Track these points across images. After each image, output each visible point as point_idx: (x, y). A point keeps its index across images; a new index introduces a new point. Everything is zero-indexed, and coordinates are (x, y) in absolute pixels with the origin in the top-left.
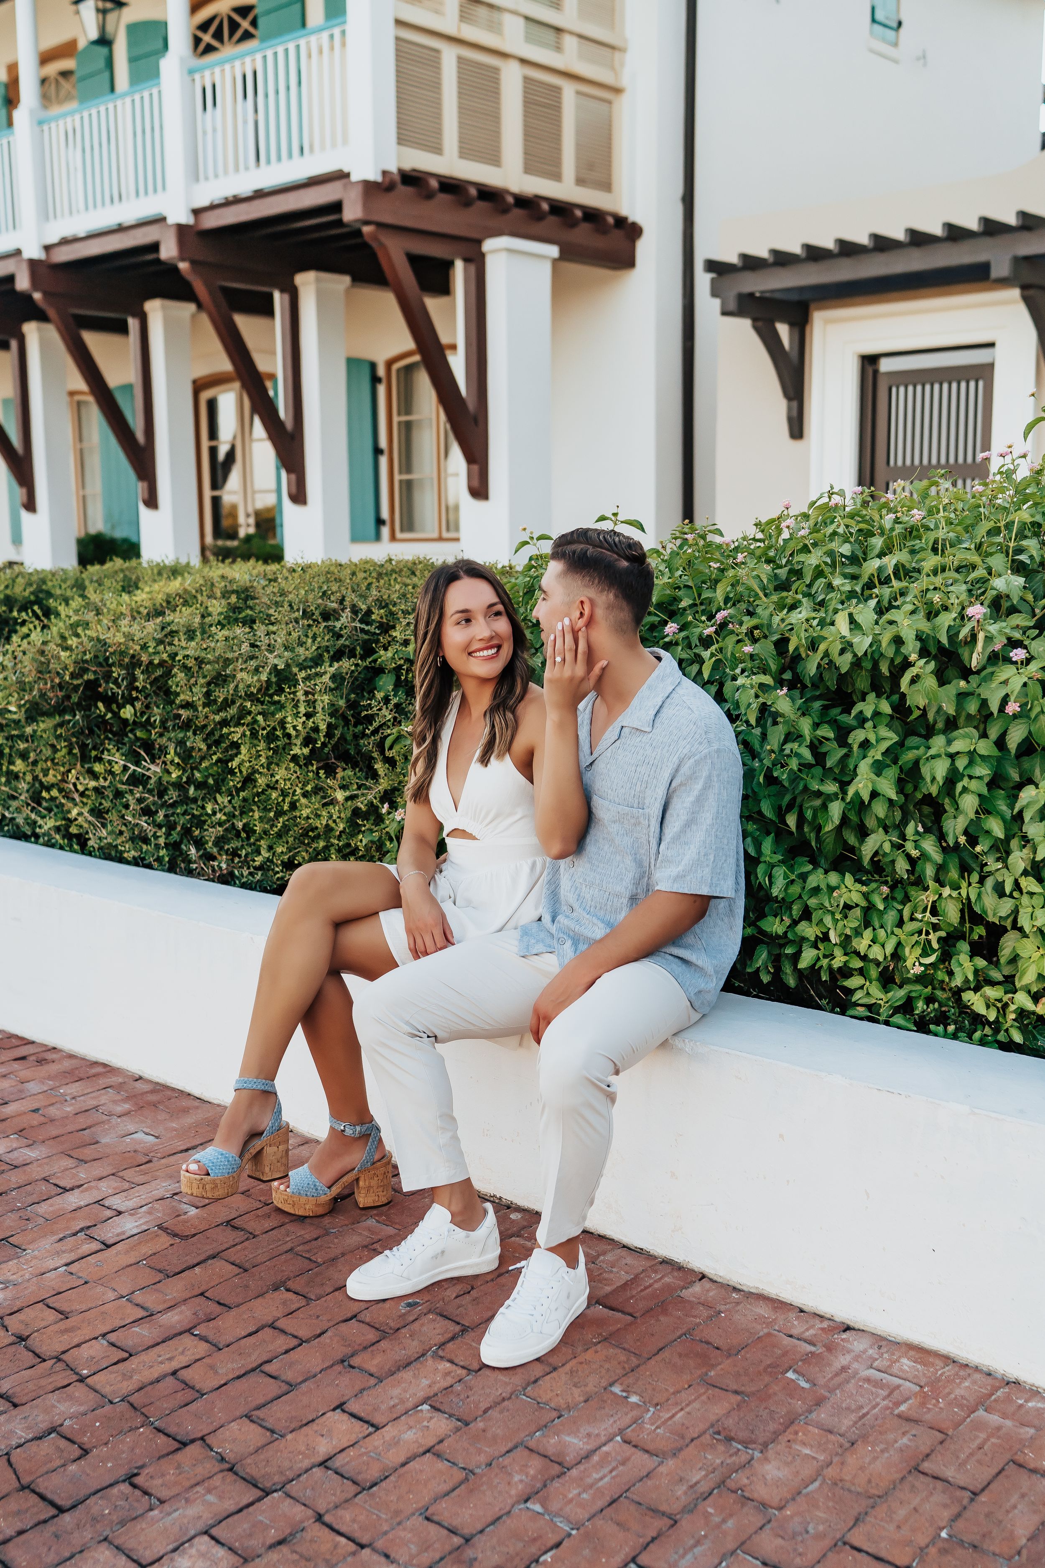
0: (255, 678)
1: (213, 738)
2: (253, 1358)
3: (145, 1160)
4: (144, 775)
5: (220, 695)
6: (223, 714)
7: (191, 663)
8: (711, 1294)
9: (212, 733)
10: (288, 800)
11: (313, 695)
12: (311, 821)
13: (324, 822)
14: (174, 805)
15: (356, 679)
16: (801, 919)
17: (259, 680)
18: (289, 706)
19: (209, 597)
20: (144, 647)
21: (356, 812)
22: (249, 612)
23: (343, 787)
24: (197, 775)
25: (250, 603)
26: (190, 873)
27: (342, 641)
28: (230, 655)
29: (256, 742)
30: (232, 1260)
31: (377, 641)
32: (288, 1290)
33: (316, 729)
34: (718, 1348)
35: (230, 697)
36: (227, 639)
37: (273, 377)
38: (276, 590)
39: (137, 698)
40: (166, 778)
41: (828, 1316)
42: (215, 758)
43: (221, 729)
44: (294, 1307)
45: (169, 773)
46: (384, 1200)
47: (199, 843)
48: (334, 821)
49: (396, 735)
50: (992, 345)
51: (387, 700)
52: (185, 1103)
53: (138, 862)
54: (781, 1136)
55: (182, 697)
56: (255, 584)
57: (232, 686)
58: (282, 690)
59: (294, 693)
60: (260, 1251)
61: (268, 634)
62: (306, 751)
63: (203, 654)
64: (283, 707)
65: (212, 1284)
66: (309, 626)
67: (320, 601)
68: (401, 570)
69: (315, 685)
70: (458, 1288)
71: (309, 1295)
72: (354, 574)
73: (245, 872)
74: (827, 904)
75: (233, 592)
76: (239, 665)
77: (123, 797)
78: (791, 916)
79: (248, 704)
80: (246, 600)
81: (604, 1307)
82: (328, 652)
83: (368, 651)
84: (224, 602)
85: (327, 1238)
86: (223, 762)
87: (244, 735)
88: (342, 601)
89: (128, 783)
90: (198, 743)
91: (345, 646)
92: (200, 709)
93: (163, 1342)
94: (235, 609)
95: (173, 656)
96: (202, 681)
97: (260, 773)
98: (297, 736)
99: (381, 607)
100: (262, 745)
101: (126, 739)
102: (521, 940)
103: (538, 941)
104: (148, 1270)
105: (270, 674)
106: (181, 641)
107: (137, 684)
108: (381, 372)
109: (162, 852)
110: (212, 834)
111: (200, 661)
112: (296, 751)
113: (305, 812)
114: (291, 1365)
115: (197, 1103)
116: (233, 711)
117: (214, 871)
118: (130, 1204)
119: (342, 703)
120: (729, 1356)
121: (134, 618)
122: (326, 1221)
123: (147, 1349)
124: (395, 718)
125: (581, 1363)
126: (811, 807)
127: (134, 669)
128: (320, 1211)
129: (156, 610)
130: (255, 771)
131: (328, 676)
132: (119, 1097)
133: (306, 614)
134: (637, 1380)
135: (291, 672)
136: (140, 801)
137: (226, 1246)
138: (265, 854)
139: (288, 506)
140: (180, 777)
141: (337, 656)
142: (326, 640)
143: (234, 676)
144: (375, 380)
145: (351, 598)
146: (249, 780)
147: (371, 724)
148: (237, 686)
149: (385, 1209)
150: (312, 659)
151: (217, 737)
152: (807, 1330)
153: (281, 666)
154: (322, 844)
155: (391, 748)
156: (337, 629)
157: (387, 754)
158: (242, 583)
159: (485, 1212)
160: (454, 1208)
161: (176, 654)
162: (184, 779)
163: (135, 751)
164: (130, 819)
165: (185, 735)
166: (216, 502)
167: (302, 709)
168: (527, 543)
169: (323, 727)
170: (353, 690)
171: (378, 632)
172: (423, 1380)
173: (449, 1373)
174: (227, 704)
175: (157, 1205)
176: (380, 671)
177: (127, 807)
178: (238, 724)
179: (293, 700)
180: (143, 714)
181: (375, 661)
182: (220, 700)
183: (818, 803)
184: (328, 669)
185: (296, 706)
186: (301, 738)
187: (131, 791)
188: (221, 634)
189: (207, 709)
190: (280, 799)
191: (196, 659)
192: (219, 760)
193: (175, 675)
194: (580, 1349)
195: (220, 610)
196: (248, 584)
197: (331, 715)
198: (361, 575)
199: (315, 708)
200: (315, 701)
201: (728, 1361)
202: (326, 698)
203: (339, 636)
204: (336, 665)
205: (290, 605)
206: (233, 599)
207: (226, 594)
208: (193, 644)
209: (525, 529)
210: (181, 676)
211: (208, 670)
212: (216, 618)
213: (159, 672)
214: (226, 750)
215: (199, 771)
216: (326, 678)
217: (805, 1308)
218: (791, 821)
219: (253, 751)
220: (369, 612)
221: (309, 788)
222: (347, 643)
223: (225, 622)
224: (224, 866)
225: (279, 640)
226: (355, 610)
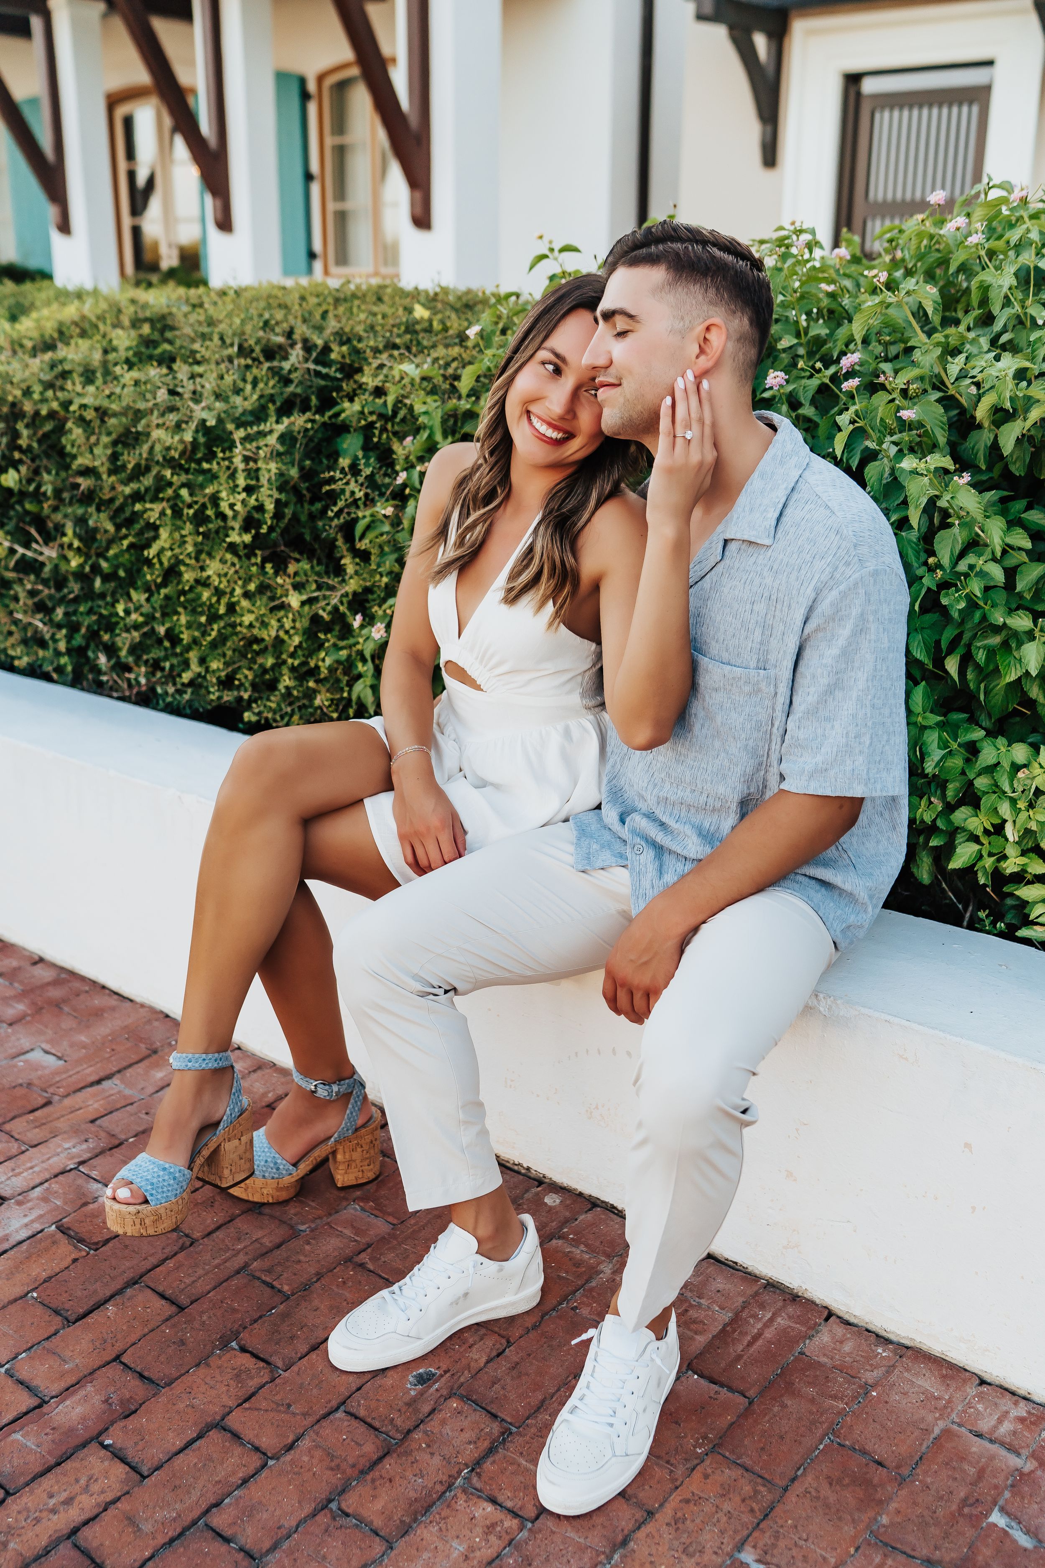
0: (177, 438)
1: (123, 516)
2: (195, 1495)
3: (41, 1101)
4: (36, 560)
5: (130, 459)
6: (134, 486)
7: (90, 415)
8: (847, 1347)
9: (121, 509)
10: (224, 601)
11: (256, 461)
12: (255, 631)
13: (273, 633)
14: (76, 600)
15: (311, 439)
16: (961, 803)
17: (182, 441)
18: (223, 477)
19: (114, 326)
20: (27, 392)
21: (315, 619)
22: (166, 346)
23: (298, 587)
24: (104, 565)
25: (169, 335)
26: (99, 688)
27: (291, 389)
28: (141, 405)
29: (179, 523)
30: (160, 1289)
31: (339, 389)
32: (243, 1350)
33: (260, 508)
34: (880, 1463)
35: (143, 462)
36: (137, 383)
37: (193, 91)
38: (202, 318)
39: (21, 461)
40: (63, 567)
41: (1022, 1392)
42: (126, 543)
43: (133, 504)
44: (253, 1384)
45: (68, 561)
46: (371, 1175)
47: (111, 650)
48: (287, 632)
49: (368, 520)
50: (990, 63)
51: (354, 470)
52: (98, 1001)
53: (34, 672)
54: (967, 1145)
55: (80, 461)
56: (174, 310)
57: (146, 447)
58: (214, 455)
59: (230, 459)
60: (200, 1272)
61: (192, 377)
62: (247, 538)
63: (106, 403)
64: (215, 477)
65: (133, 1338)
66: (248, 367)
67: (261, 333)
68: (364, 296)
69: (258, 448)
70: (490, 1343)
71: (273, 1359)
72: (303, 298)
73: (171, 689)
74: (1007, 788)
75: (146, 320)
76: (155, 419)
77: (10, 588)
78: (944, 796)
79: (168, 473)
80: (162, 331)
81: (701, 1376)
82: (274, 403)
83: (327, 402)
84: (133, 333)
85: (293, 1244)
86: (138, 548)
87: (163, 513)
88: (289, 334)
89: (16, 569)
90: (103, 522)
91: (295, 395)
92: (105, 477)
93: (58, 1464)
94: (149, 343)
95: (66, 404)
96: (105, 439)
97: (187, 565)
98: (235, 517)
99: (342, 344)
100: (189, 527)
101: (12, 513)
102: (578, 845)
103: (603, 847)
104: (39, 1310)
105: (197, 431)
106: (74, 385)
107: (20, 442)
108: (312, 87)
109: (64, 660)
110: (124, 640)
111: (102, 413)
112: (234, 537)
113: (247, 619)
114: (250, 1512)
115: (113, 1001)
116: (148, 481)
117: (130, 686)
118: (19, 1183)
119: (294, 472)
120: (901, 1481)
121: (15, 352)
122: (292, 1210)
123: (33, 1479)
124: (366, 495)
125: (687, 1501)
126: (984, 647)
127: (16, 422)
128: (284, 1195)
129: (45, 343)
130: (180, 562)
131: (276, 435)
132: (10, 993)
133: (244, 351)
134: (777, 1536)
135: (224, 430)
136: (32, 593)
137: (153, 1260)
138: (195, 668)
139: (214, 235)
140: (82, 566)
141: (285, 410)
142: (270, 386)
143: (148, 435)
144: (305, 96)
145: (301, 330)
146: (172, 573)
147: (335, 504)
148: (152, 448)
149: (372, 1187)
150: (252, 413)
151: (128, 514)
152: (1000, 1421)
153: (211, 422)
154: (270, 662)
155: (362, 537)
156: (285, 372)
157: (358, 546)
158: (156, 310)
159: (524, 1227)
160: (483, 1231)
161: (70, 402)
162: (87, 569)
163: (24, 529)
164: (19, 616)
165: (86, 512)
166: (136, 232)
167: (241, 481)
168: (545, 256)
169: (270, 506)
170: (307, 455)
171: (339, 375)
172: (455, 1544)
173: (493, 1525)
174: (140, 471)
175: (55, 1186)
176: (344, 429)
177: (16, 599)
178: (155, 499)
179: (228, 468)
180: (29, 481)
181: (337, 415)
182: (130, 466)
183: (995, 640)
184: (275, 426)
185: (233, 476)
186: (240, 518)
187: (20, 581)
188: (129, 377)
189: (113, 478)
190: (214, 600)
191: (97, 409)
192: (131, 546)
193: (70, 431)
194: (680, 1471)
195: (127, 343)
196: (165, 310)
197: (280, 489)
198: (313, 300)
199: (258, 479)
200: (258, 470)
201: (903, 1493)
202: (273, 466)
203: (287, 381)
204: (286, 421)
205: (222, 339)
206: (146, 329)
207: (136, 323)
208: (91, 389)
209: (541, 237)
210: (77, 433)
211: (114, 426)
212: (123, 354)
213: (48, 427)
214: (140, 533)
215: (106, 559)
216: (272, 440)
217: (987, 1378)
218: (952, 665)
219: (177, 535)
220: (327, 349)
221: (252, 587)
222: (299, 390)
223: (134, 360)
224: (143, 681)
225: (207, 386)
226: (308, 347)
